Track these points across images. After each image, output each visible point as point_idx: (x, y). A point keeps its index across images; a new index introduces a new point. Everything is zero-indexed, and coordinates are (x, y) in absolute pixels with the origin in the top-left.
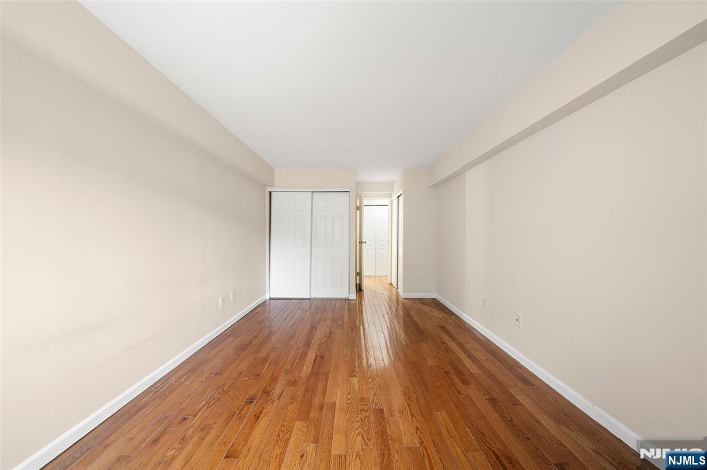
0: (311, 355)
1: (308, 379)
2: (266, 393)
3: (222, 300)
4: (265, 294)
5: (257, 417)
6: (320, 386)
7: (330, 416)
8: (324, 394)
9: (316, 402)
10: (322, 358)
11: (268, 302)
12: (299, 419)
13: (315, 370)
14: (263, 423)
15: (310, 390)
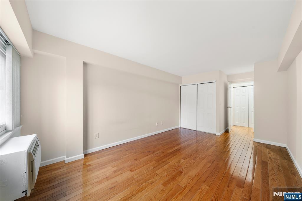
0: (176, 148)
1: (168, 153)
2: (154, 152)
3: (157, 124)
4: (179, 125)
5: (147, 156)
6: (170, 157)
7: (164, 165)
8: (169, 159)
9: (164, 160)
10: (179, 150)
11: (180, 128)
12: (155, 161)
13: (172, 152)
14: (147, 157)
15: (165, 156)
